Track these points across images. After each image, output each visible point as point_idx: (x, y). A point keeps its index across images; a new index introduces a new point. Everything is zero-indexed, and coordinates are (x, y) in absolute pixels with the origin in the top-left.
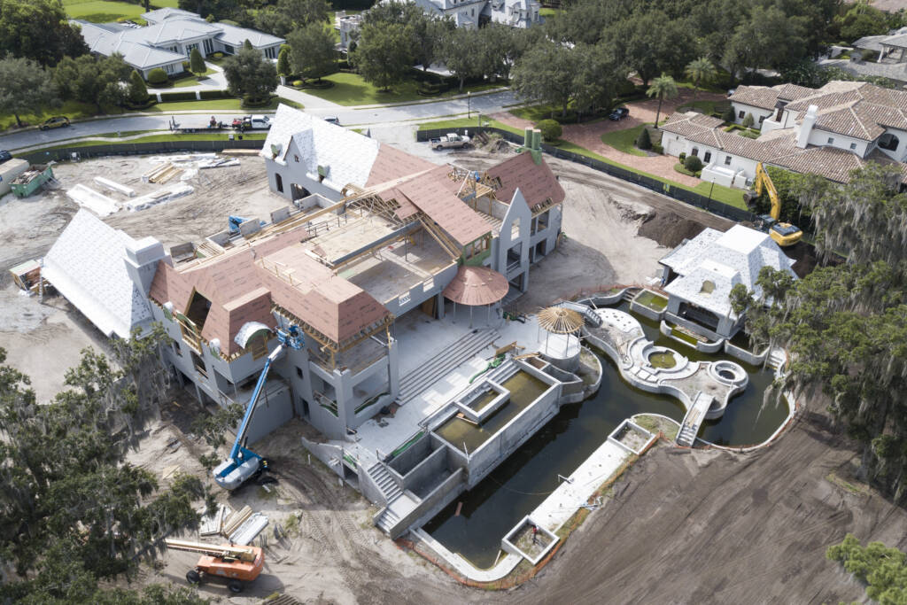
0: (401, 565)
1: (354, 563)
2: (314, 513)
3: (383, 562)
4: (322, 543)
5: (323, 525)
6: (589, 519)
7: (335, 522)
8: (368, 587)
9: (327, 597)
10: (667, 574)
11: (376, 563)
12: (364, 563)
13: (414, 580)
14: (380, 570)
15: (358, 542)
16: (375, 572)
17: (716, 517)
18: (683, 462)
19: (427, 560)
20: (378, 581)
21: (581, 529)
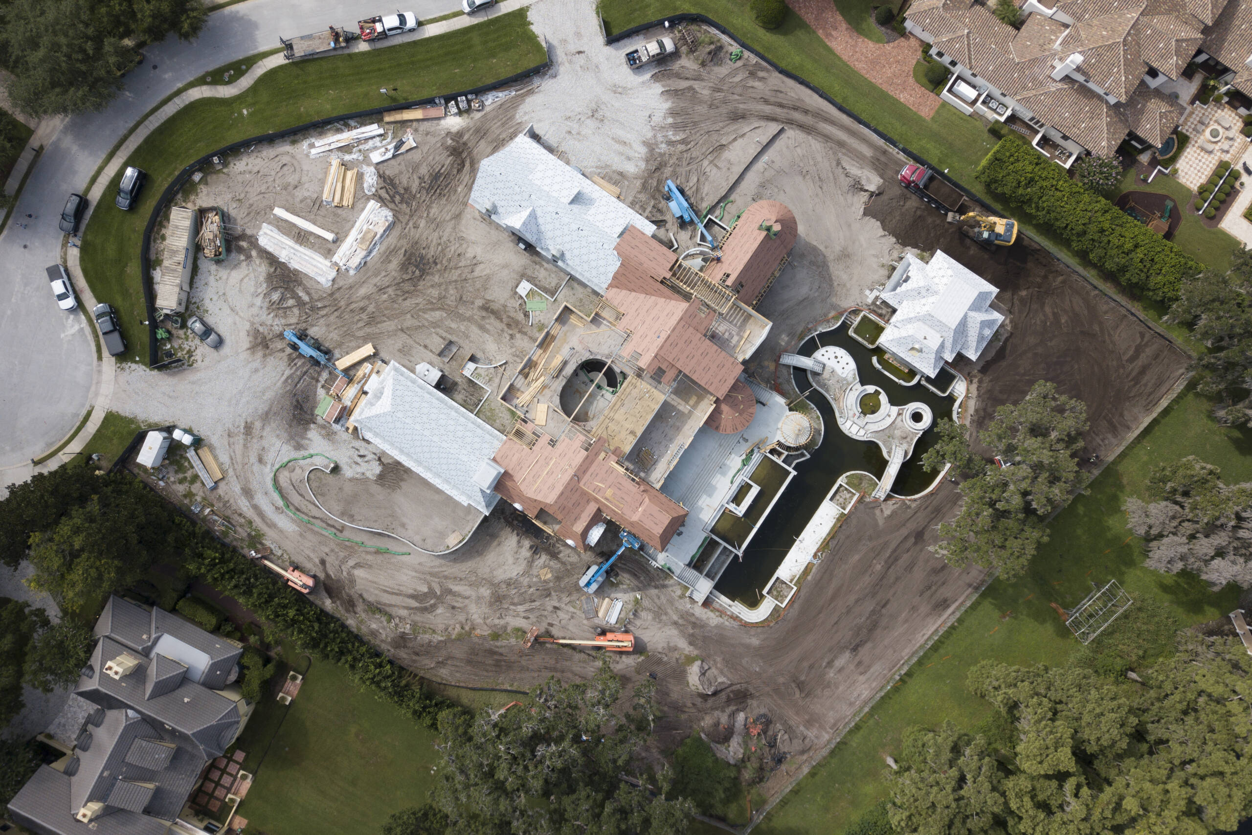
0: (708, 619)
1: (681, 621)
2: (648, 592)
3: (697, 618)
4: (659, 613)
5: (656, 600)
6: (814, 570)
7: (662, 597)
8: (692, 635)
9: (672, 644)
10: (857, 601)
11: (693, 619)
12: (687, 620)
13: (717, 626)
14: (697, 624)
15: (680, 607)
16: (694, 625)
17: (889, 557)
18: (874, 514)
19: (722, 612)
20: (697, 631)
21: (809, 578)
